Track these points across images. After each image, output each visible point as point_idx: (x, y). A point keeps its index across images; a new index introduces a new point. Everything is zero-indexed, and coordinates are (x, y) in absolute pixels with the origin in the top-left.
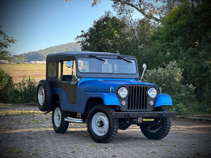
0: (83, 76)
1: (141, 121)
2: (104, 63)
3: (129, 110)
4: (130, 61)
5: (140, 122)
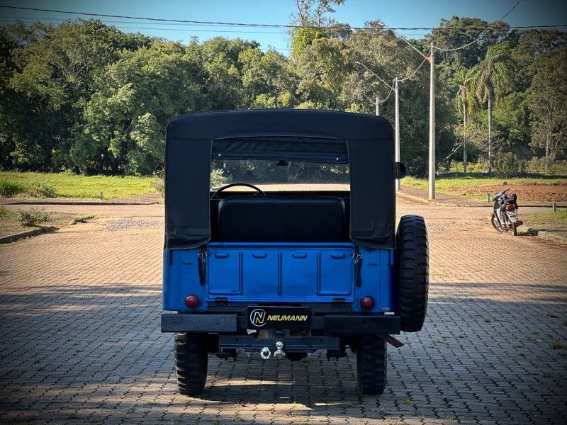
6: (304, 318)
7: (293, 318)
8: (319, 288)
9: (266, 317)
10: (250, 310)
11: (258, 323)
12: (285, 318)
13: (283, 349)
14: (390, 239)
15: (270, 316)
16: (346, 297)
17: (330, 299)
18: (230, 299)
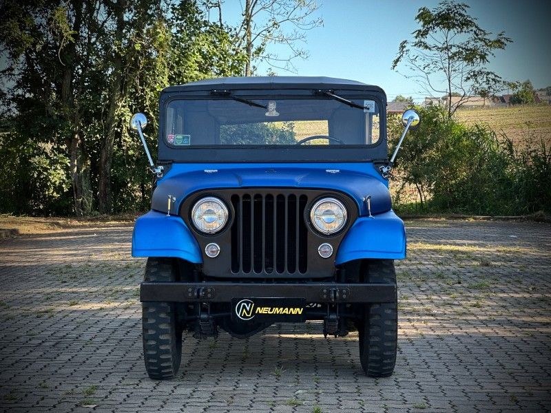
0: (176, 159)
1: (248, 313)
2: (267, 114)
3: (235, 275)
4: (357, 102)
5: (245, 317)
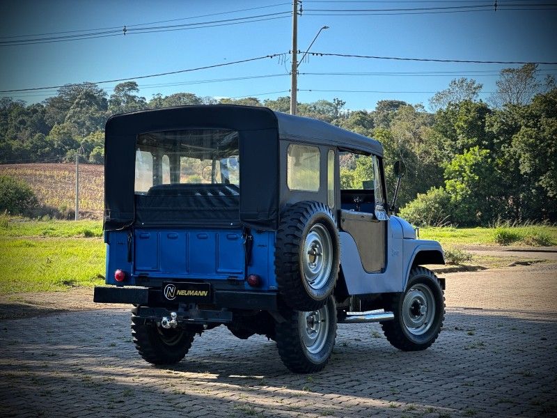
6: (204, 293)
7: (196, 293)
8: (217, 266)
9: (176, 292)
10: (165, 284)
11: (170, 297)
12: (190, 293)
13: (177, 320)
14: (275, 221)
15: (178, 291)
16: (239, 275)
17: (224, 277)
18: (151, 275)
